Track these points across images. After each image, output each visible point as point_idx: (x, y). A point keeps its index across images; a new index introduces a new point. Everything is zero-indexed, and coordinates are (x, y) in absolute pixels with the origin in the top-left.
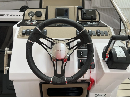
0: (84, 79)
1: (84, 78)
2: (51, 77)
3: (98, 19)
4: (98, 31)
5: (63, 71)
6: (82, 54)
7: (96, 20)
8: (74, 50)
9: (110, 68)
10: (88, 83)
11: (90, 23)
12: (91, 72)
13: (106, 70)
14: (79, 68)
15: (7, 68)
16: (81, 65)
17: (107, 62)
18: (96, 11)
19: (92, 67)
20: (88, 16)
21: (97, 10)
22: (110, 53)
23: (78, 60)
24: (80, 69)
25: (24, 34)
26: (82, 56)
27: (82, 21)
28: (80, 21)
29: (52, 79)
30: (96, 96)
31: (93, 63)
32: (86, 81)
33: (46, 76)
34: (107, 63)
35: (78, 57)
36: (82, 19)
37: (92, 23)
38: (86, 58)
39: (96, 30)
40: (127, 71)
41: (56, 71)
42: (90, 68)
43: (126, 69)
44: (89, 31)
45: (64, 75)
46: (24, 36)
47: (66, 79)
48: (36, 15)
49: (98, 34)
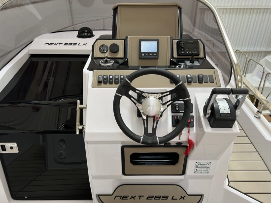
0: (180, 141)
1: (180, 139)
2: (141, 136)
3: (202, 55)
4: (201, 76)
5: (154, 130)
6: (177, 109)
7: (200, 56)
8: (168, 106)
9: (212, 126)
10: (186, 147)
11: (190, 62)
12: (189, 132)
13: (208, 129)
14: (173, 126)
15: (81, 127)
16: (176, 122)
17: (209, 119)
18: (200, 42)
19: (190, 125)
20: (187, 51)
21: (200, 40)
22: (212, 108)
23: (173, 117)
24: (175, 128)
25: (100, 82)
26: (177, 112)
27: (177, 58)
28: (175, 58)
29: (142, 138)
30: (197, 164)
31: (192, 120)
32: (183, 145)
33: (135, 135)
34: (209, 121)
35: (172, 112)
36: (178, 55)
37: (193, 62)
38: (182, 114)
39: (197, 75)
40: (233, 131)
41: (146, 130)
42: (188, 127)
43: (231, 127)
44: (187, 76)
45: (155, 135)
46: (101, 85)
47: (158, 139)
48: (110, 50)
49: (201, 80)
